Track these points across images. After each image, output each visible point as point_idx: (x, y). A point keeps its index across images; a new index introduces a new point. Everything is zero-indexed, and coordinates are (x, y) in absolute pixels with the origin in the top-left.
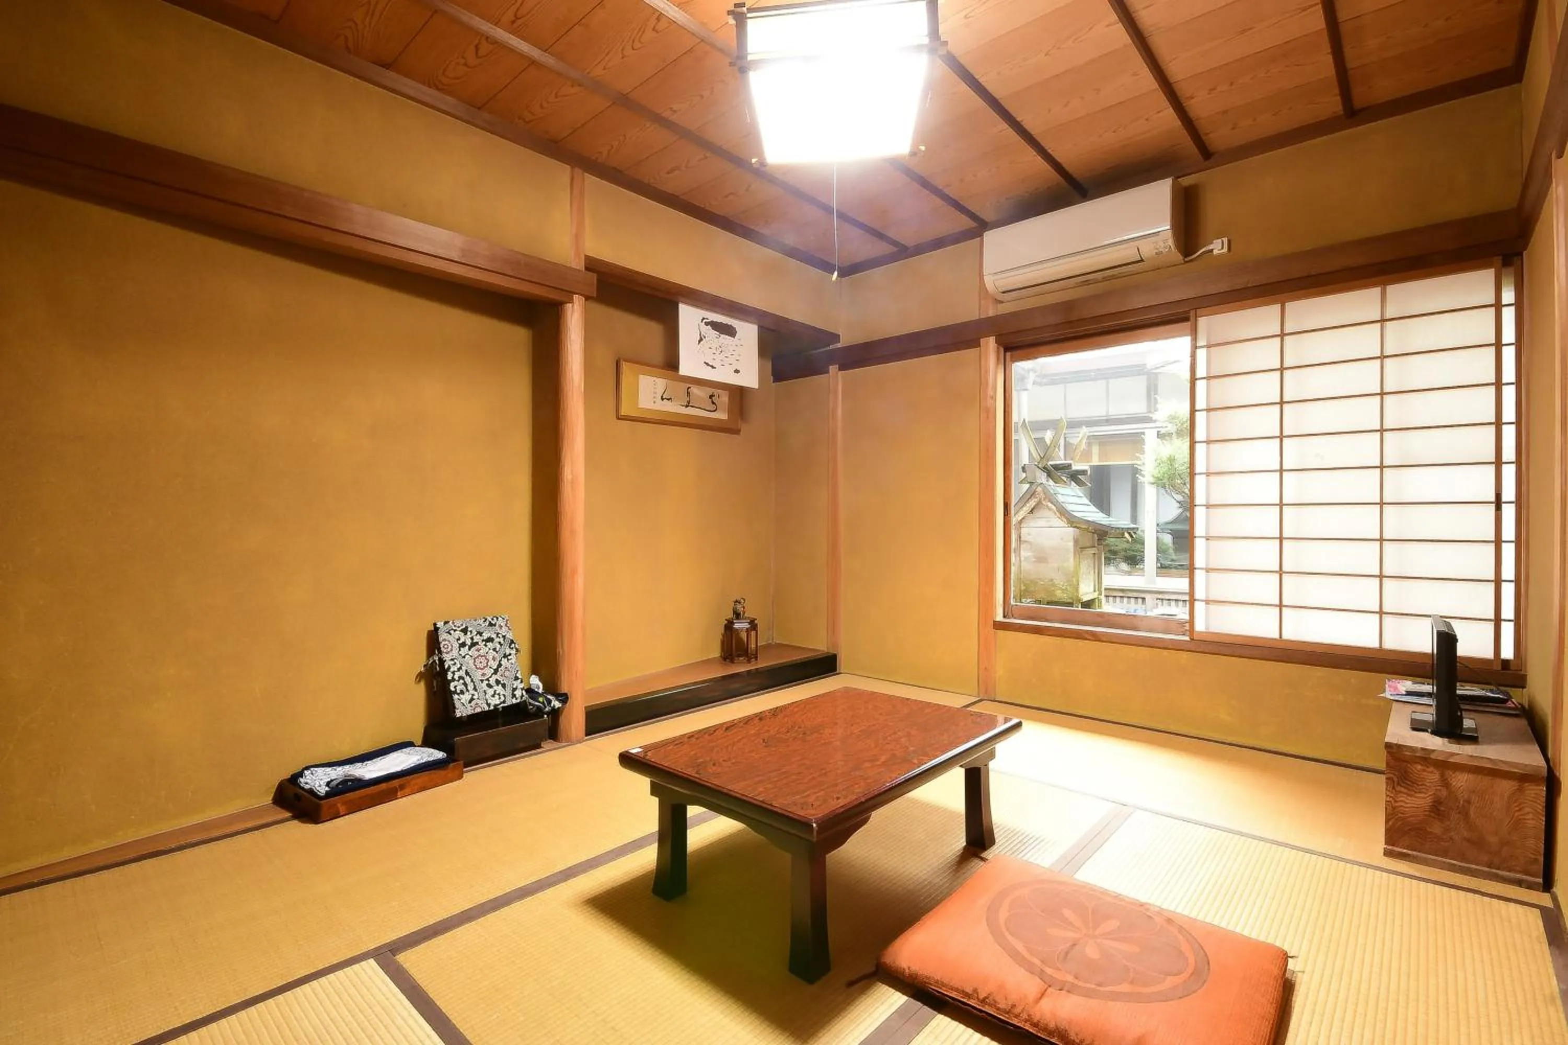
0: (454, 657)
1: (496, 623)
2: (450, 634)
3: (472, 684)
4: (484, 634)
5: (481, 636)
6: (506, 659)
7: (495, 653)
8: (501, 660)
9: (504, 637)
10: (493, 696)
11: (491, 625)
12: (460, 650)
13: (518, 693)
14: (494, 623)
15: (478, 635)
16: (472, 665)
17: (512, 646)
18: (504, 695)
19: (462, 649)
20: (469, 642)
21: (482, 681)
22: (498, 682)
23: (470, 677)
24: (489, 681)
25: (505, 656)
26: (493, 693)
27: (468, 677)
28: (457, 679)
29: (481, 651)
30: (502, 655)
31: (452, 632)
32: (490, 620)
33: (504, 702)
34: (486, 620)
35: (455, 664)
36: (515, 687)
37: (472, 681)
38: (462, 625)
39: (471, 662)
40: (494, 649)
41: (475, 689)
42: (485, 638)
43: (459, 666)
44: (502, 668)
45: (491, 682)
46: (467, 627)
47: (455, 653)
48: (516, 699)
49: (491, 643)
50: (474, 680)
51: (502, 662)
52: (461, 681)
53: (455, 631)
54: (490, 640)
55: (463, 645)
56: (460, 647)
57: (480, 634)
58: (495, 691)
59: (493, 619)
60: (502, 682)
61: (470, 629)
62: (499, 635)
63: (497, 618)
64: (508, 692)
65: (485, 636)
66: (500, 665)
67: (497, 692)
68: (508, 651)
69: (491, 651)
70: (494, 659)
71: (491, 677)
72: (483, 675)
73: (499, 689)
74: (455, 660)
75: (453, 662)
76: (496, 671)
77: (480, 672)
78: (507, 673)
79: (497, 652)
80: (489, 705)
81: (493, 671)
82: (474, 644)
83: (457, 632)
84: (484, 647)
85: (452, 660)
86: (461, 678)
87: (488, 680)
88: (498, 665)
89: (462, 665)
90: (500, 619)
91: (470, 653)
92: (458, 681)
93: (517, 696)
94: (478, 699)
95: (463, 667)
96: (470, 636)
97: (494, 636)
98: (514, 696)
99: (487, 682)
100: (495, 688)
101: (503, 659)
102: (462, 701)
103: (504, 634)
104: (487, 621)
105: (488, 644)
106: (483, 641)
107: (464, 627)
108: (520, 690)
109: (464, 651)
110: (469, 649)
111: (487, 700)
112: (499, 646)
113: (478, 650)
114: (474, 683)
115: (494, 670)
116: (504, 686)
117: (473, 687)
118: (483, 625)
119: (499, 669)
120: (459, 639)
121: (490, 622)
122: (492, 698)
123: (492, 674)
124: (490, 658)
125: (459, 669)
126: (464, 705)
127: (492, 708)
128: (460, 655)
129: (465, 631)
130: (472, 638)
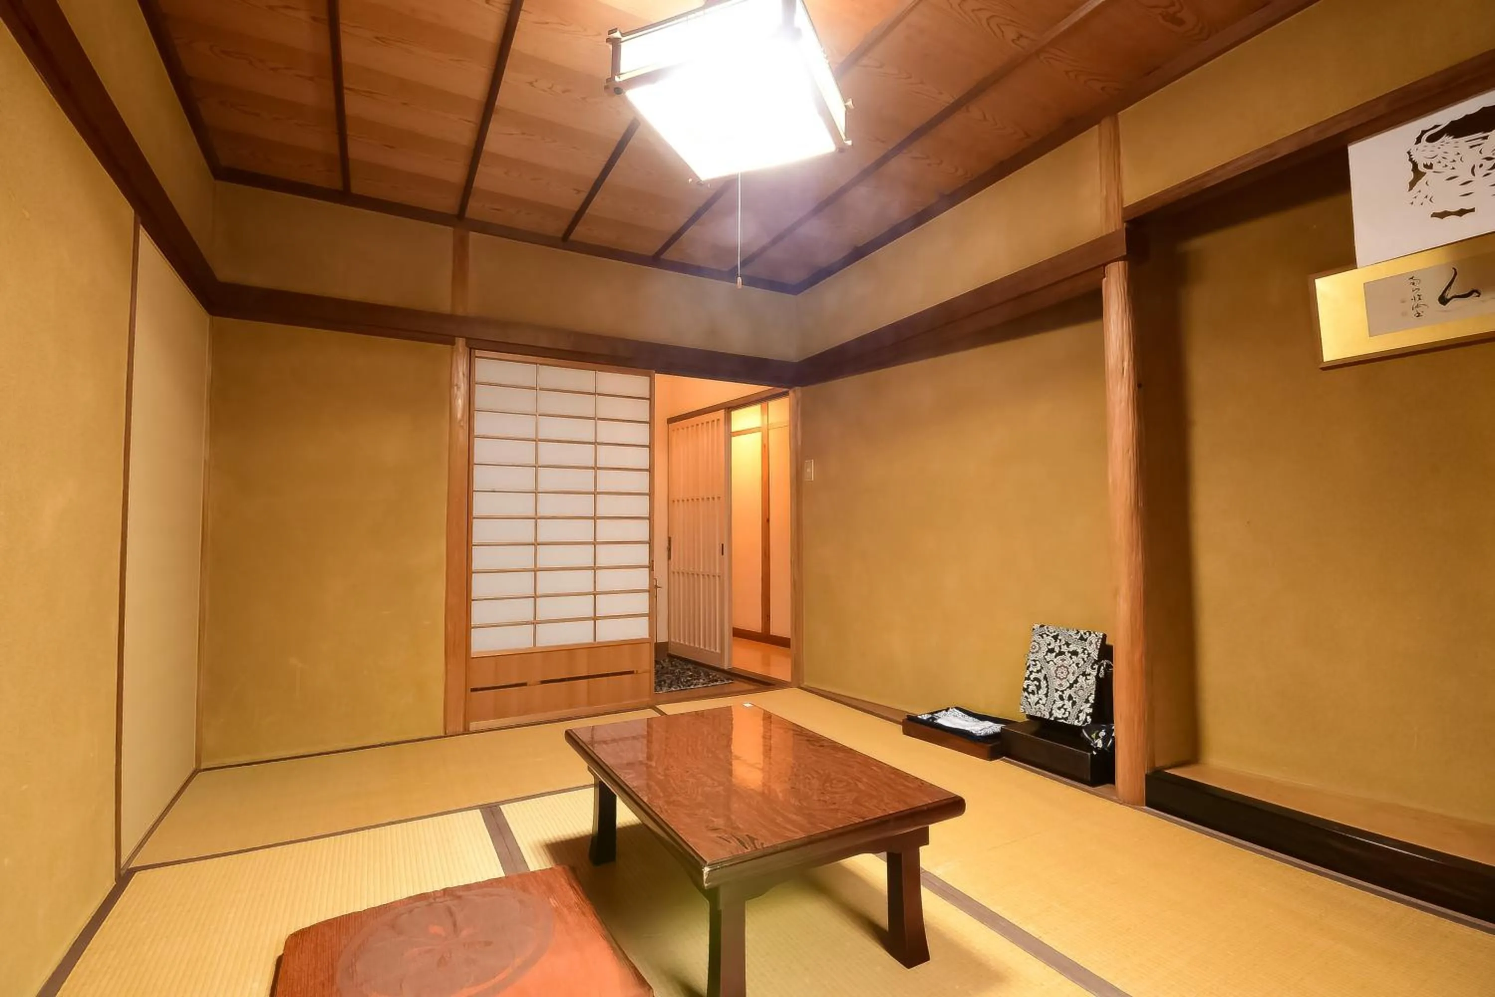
0: (1037, 659)
1: (1087, 638)
2: (1043, 637)
3: (1046, 689)
4: (1070, 646)
5: (1068, 647)
6: (1084, 678)
7: (1076, 668)
8: (1078, 677)
9: (1089, 654)
10: (1059, 709)
11: (1082, 638)
12: (1047, 654)
13: (1082, 716)
14: (1085, 637)
15: (1066, 646)
16: (1053, 671)
17: (1094, 667)
18: (1069, 713)
19: (1049, 654)
20: (1057, 650)
21: (1057, 690)
22: (1070, 698)
23: (1047, 682)
24: (1063, 693)
25: (1084, 674)
26: (1061, 705)
27: (1045, 682)
28: (1032, 679)
29: (1065, 662)
30: (1082, 673)
31: (1045, 636)
32: (1082, 633)
33: (1066, 719)
34: (1078, 632)
35: (1036, 665)
36: (1082, 708)
37: (1047, 687)
38: (1055, 632)
39: (1053, 669)
40: (1077, 665)
41: (1046, 695)
42: (1071, 650)
43: (1039, 668)
44: (1078, 685)
45: (1064, 695)
46: (1058, 635)
47: (1040, 655)
48: (1079, 722)
49: (1076, 657)
50: (1049, 687)
51: (1079, 679)
52: (1036, 683)
53: (1048, 635)
54: (1075, 653)
55: (1051, 651)
56: (1047, 652)
57: (1068, 644)
58: (1064, 705)
59: (1085, 634)
60: (1074, 699)
61: (1060, 637)
62: (1086, 652)
63: (1090, 634)
64: (1074, 712)
65: (1072, 648)
66: (1076, 682)
67: (1065, 707)
68: (1088, 671)
69: (1074, 665)
70: (1073, 673)
71: (1066, 690)
72: (1061, 685)
73: (1068, 704)
74: (1037, 662)
75: (1034, 663)
76: (1071, 686)
77: (1058, 682)
78: (1081, 693)
79: (1078, 667)
80: (1051, 714)
81: (1068, 685)
82: (1061, 653)
83: (1050, 638)
84: (1069, 659)
85: (1034, 661)
86: (1036, 679)
87: (1062, 691)
88: (1074, 681)
89: (1042, 668)
90: (1093, 635)
91: (1055, 660)
92: (1033, 681)
93: (1080, 719)
94: (1044, 705)
95: (1042, 670)
96: (1059, 644)
97: (1080, 651)
98: (1078, 718)
99: (1061, 693)
100: (1066, 702)
101: (1081, 677)
102: (1029, 700)
103: (1090, 652)
104: (1080, 634)
105: (1073, 657)
106: (1069, 652)
107: (1055, 634)
108: (1085, 715)
109: (1050, 656)
110: (1056, 657)
111: (1052, 710)
112: (1083, 662)
113: (1063, 660)
114: (1048, 689)
115: (1070, 684)
116: (1074, 703)
117: (1045, 692)
118: (1074, 637)
119: (1075, 685)
120: (1049, 644)
121: (1082, 636)
122: (1058, 711)
123: (1068, 688)
124: (1071, 671)
125: (1038, 672)
126: (1030, 704)
127: (1052, 719)
128: (1045, 659)
129: (1055, 638)
130: (1060, 647)
